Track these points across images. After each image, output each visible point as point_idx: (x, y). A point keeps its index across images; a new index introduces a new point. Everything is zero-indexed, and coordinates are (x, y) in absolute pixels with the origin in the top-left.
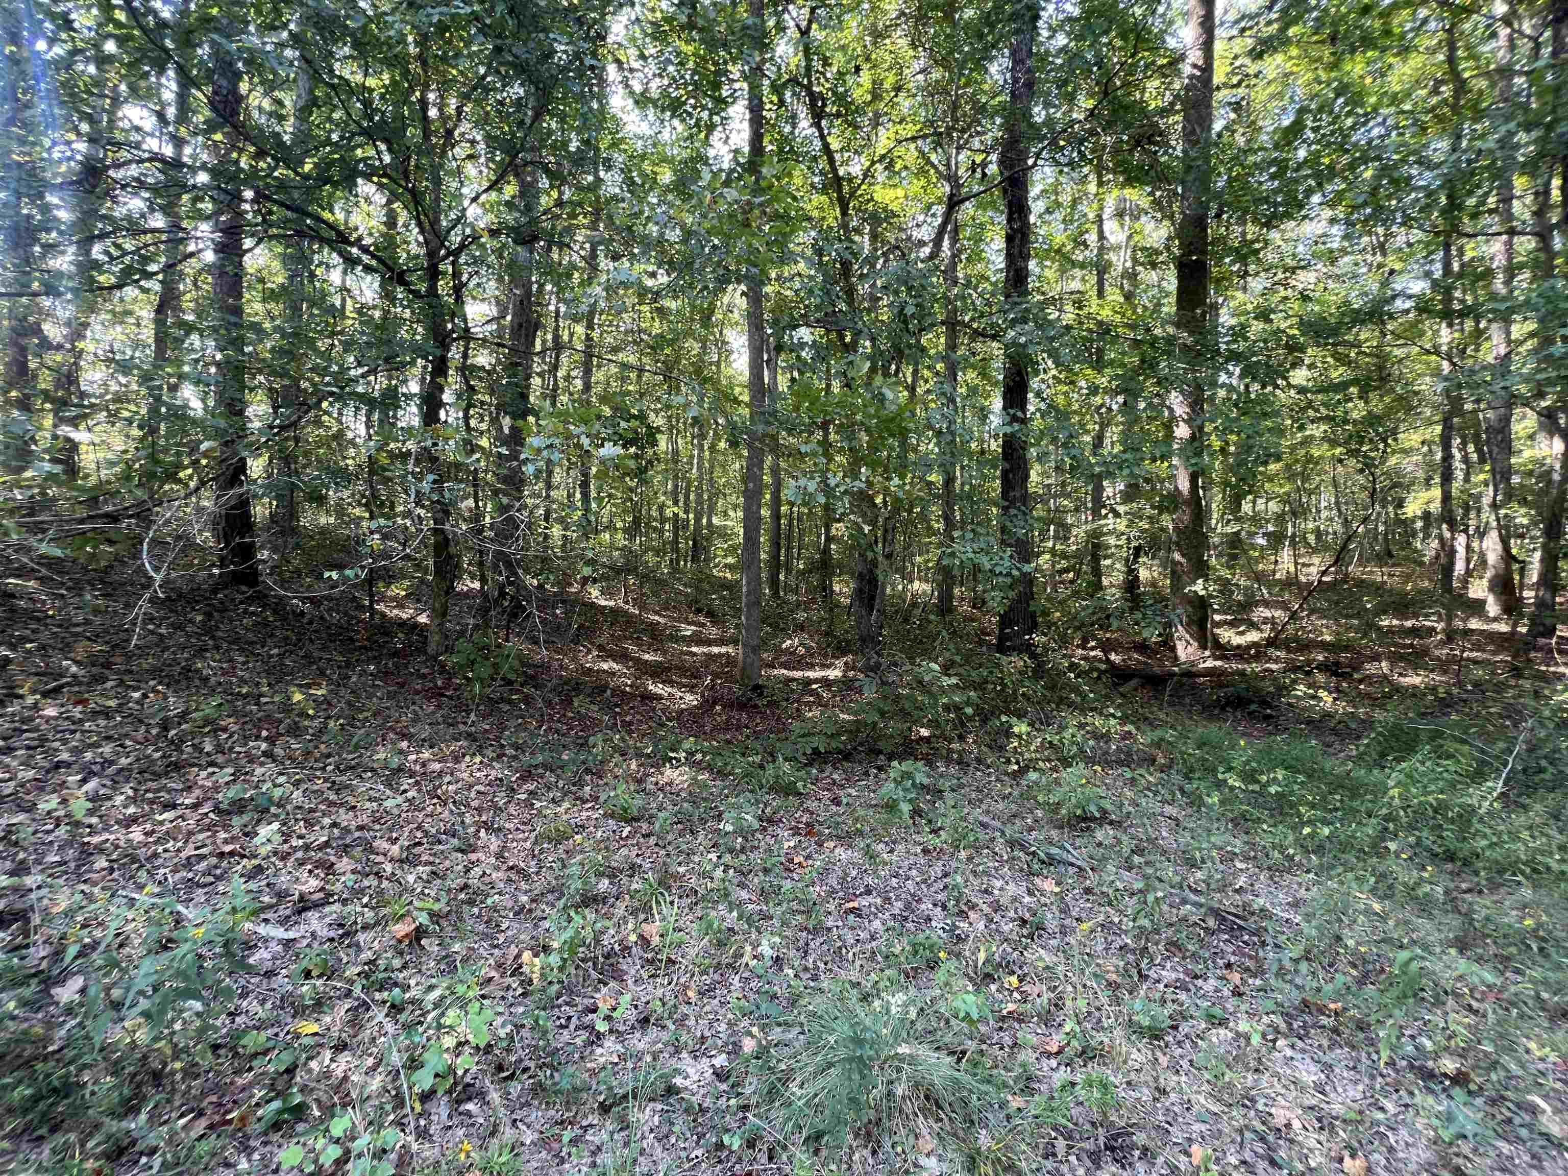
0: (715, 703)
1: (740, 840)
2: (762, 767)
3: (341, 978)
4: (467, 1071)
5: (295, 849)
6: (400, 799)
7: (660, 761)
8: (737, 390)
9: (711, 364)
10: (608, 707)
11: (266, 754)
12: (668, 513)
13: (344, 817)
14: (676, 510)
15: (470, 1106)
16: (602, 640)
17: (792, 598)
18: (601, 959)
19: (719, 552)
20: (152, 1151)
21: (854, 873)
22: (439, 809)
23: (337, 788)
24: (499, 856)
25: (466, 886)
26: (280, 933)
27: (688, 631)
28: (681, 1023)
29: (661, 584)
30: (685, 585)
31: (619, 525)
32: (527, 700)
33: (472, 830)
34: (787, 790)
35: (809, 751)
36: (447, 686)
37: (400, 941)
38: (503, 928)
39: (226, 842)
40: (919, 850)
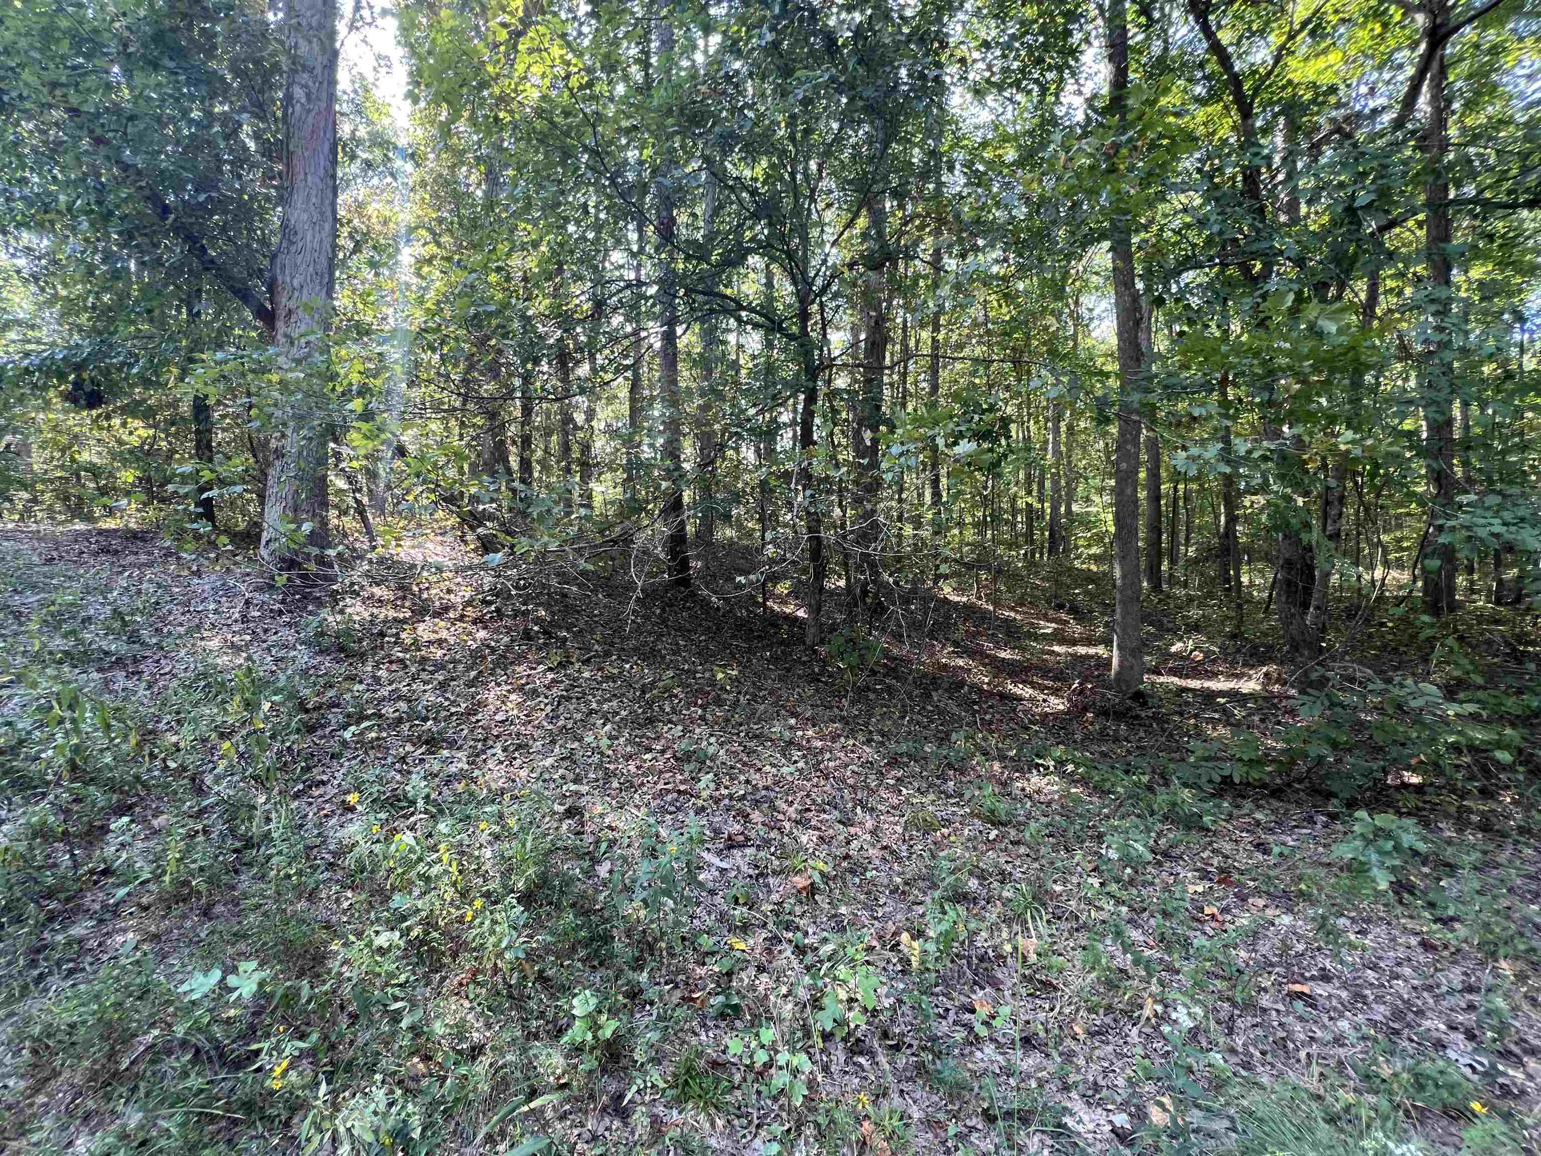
0: (1085, 709)
1: (1129, 870)
2: (1150, 788)
3: (758, 910)
4: (857, 1026)
5: (724, 797)
6: (792, 769)
7: (1025, 766)
8: (1099, 361)
9: (1066, 338)
10: (967, 704)
11: (702, 718)
12: (1021, 504)
13: (755, 777)
14: (1029, 500)
15: (862, 1060)
16: (957, 636)
17: (1180, 592)
18: (975, 961)
19: (1081, 542)
20: (652, 1003)
21: (1300, 947)
22: (823, 783)
23: (750, 752)
24: (874, 832)
25: (847, 857)
26: (716, 861)
27: (1048, 628)
28: (1069, 1056)
29: (1014, 578)
30: (1042, 579)
31: (969, 520)
32: (889, 689)
33: (850, 805)
34: (1192, 823)
35: (1218, 779)
36: (821, 673)
37: (799, 892)
38: (881, 903)
39: (681, 782)
40: (1414, 941)
